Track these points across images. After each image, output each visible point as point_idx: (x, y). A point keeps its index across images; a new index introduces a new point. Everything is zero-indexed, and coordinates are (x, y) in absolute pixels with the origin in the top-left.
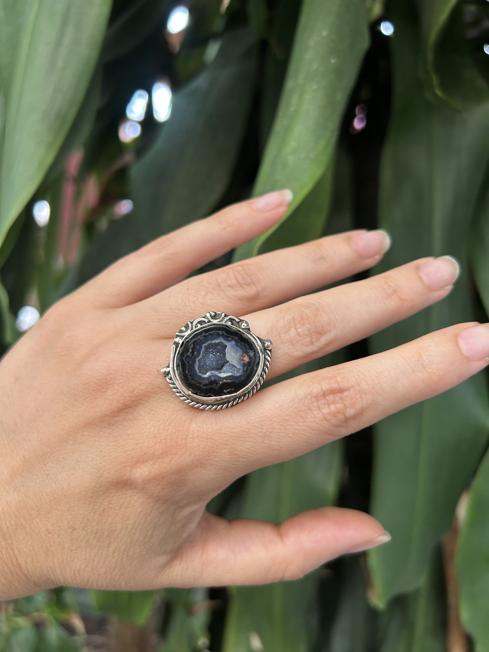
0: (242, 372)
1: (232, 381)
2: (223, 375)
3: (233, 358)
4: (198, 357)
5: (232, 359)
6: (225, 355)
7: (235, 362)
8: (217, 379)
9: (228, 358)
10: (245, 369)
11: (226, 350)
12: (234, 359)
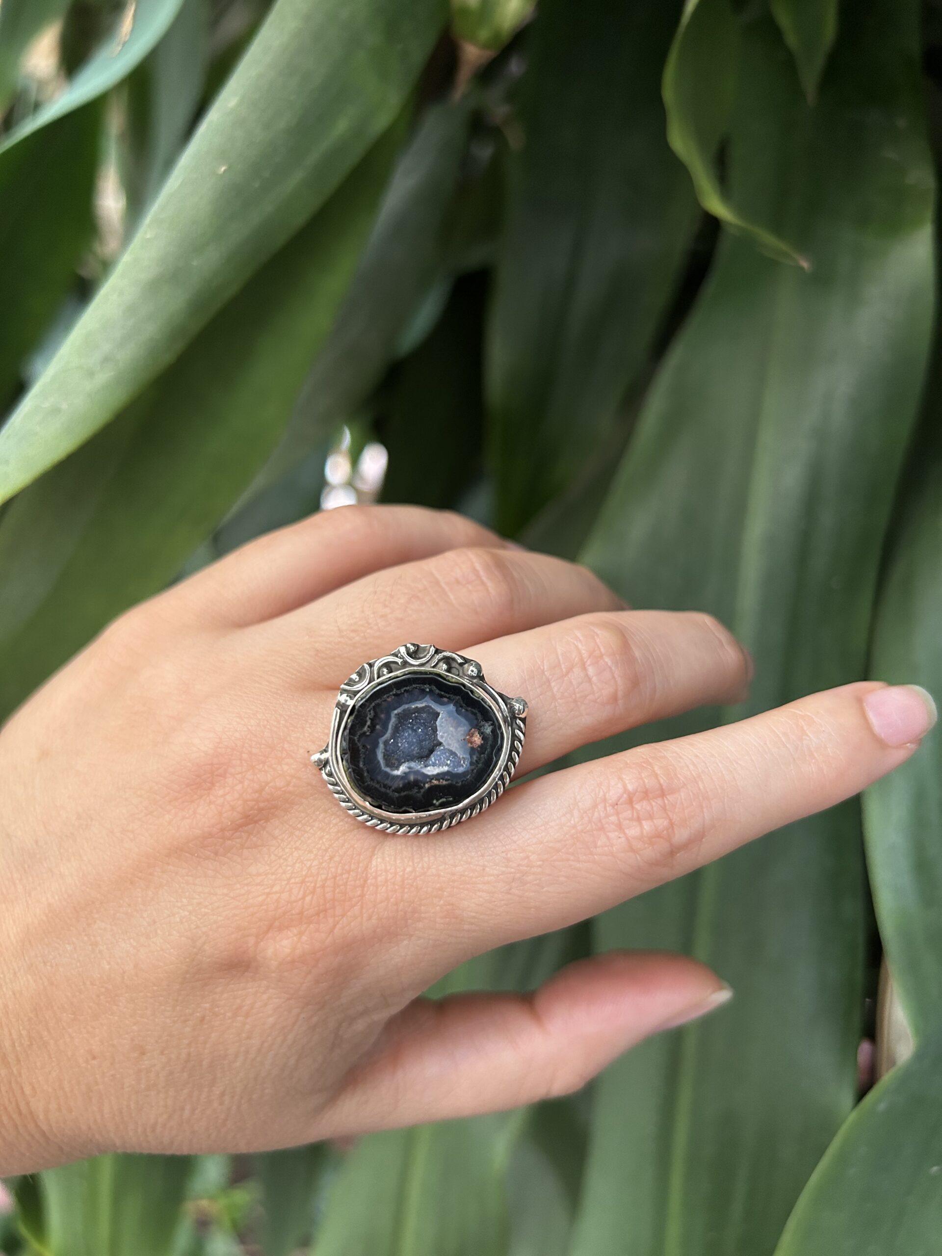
0: (469, 765)
1: (450, 782)
2: (431, 771)
3: (452, 738)
4: (382, 736)
5: (450, 738)
6: (435, 730)
7: (455, 745)
8: (420, 778)
9: (442, 737)
10: (475, 758)
11: (438, 723)
12: (452, 740)
